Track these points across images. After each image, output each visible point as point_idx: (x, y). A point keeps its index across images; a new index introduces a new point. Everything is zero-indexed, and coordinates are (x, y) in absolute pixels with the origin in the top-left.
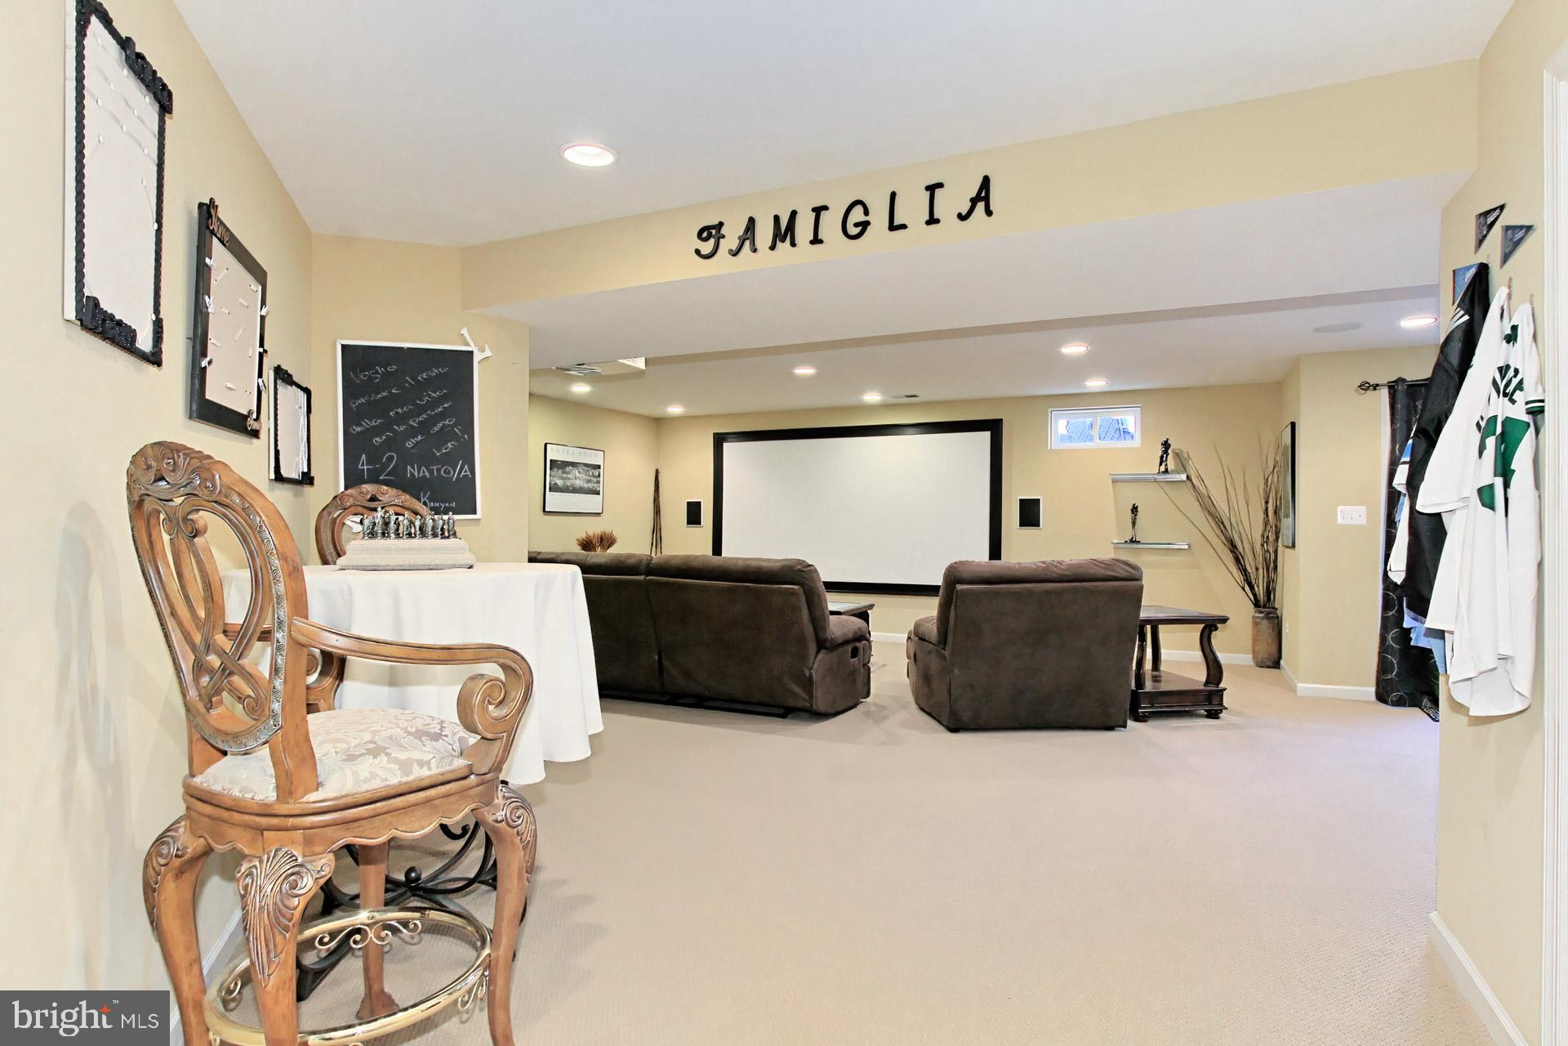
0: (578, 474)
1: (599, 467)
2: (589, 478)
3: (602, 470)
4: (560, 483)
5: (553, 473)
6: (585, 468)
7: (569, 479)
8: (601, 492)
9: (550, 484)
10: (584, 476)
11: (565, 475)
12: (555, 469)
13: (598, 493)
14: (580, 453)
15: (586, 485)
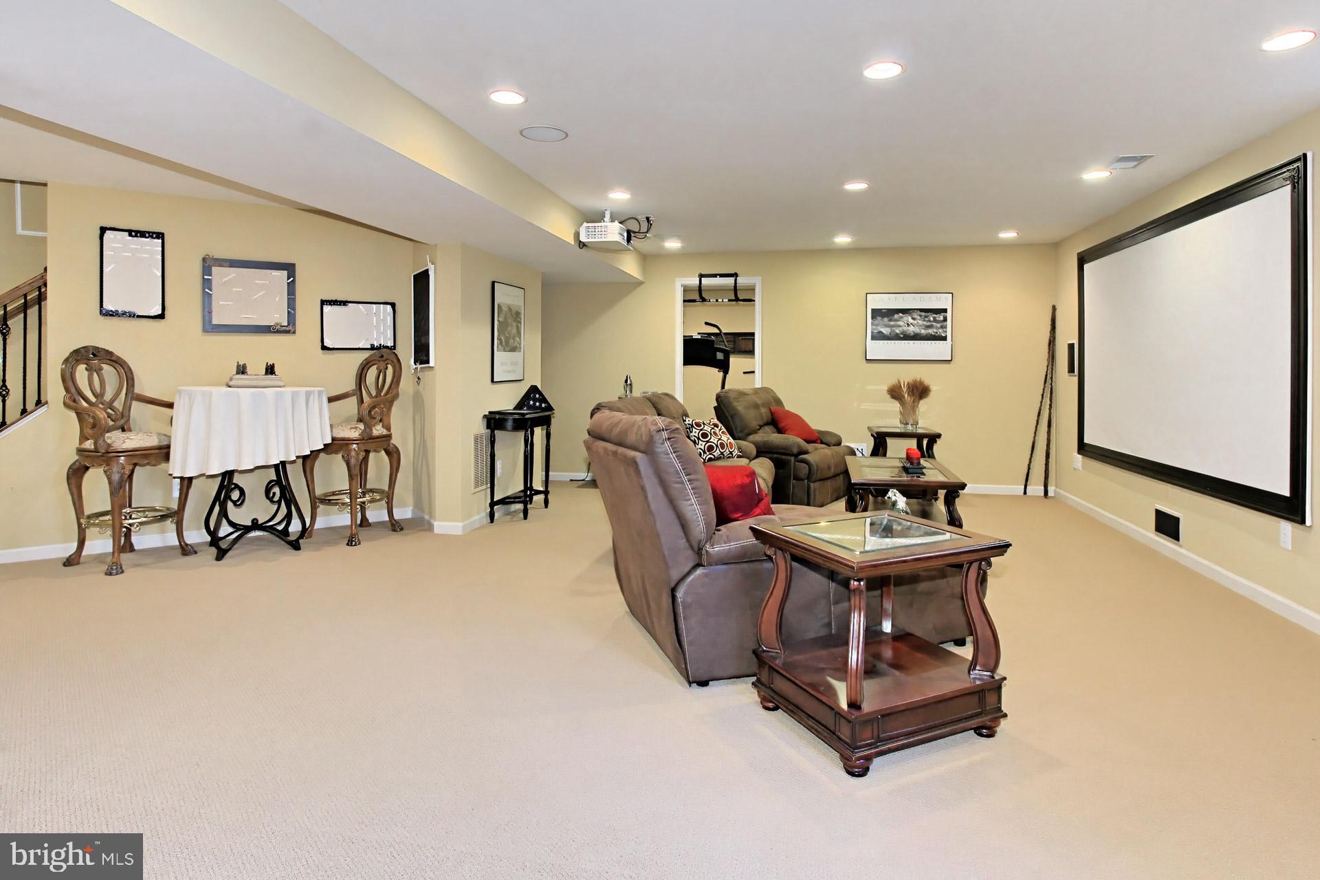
0: (911, 321)
1: (945, 311)
2: (929, 324)
3: (949, 315)
4: (886, 331)
5: (876, 322)
6: (923, 314)
7: (900, 326)
8: (949, 338)
9: (872, 332)
10: (920, 322)
11: (892, 323)
12: (879, 318)
13: (945, 339)
14: (914, 298)
15: (923, 332)
